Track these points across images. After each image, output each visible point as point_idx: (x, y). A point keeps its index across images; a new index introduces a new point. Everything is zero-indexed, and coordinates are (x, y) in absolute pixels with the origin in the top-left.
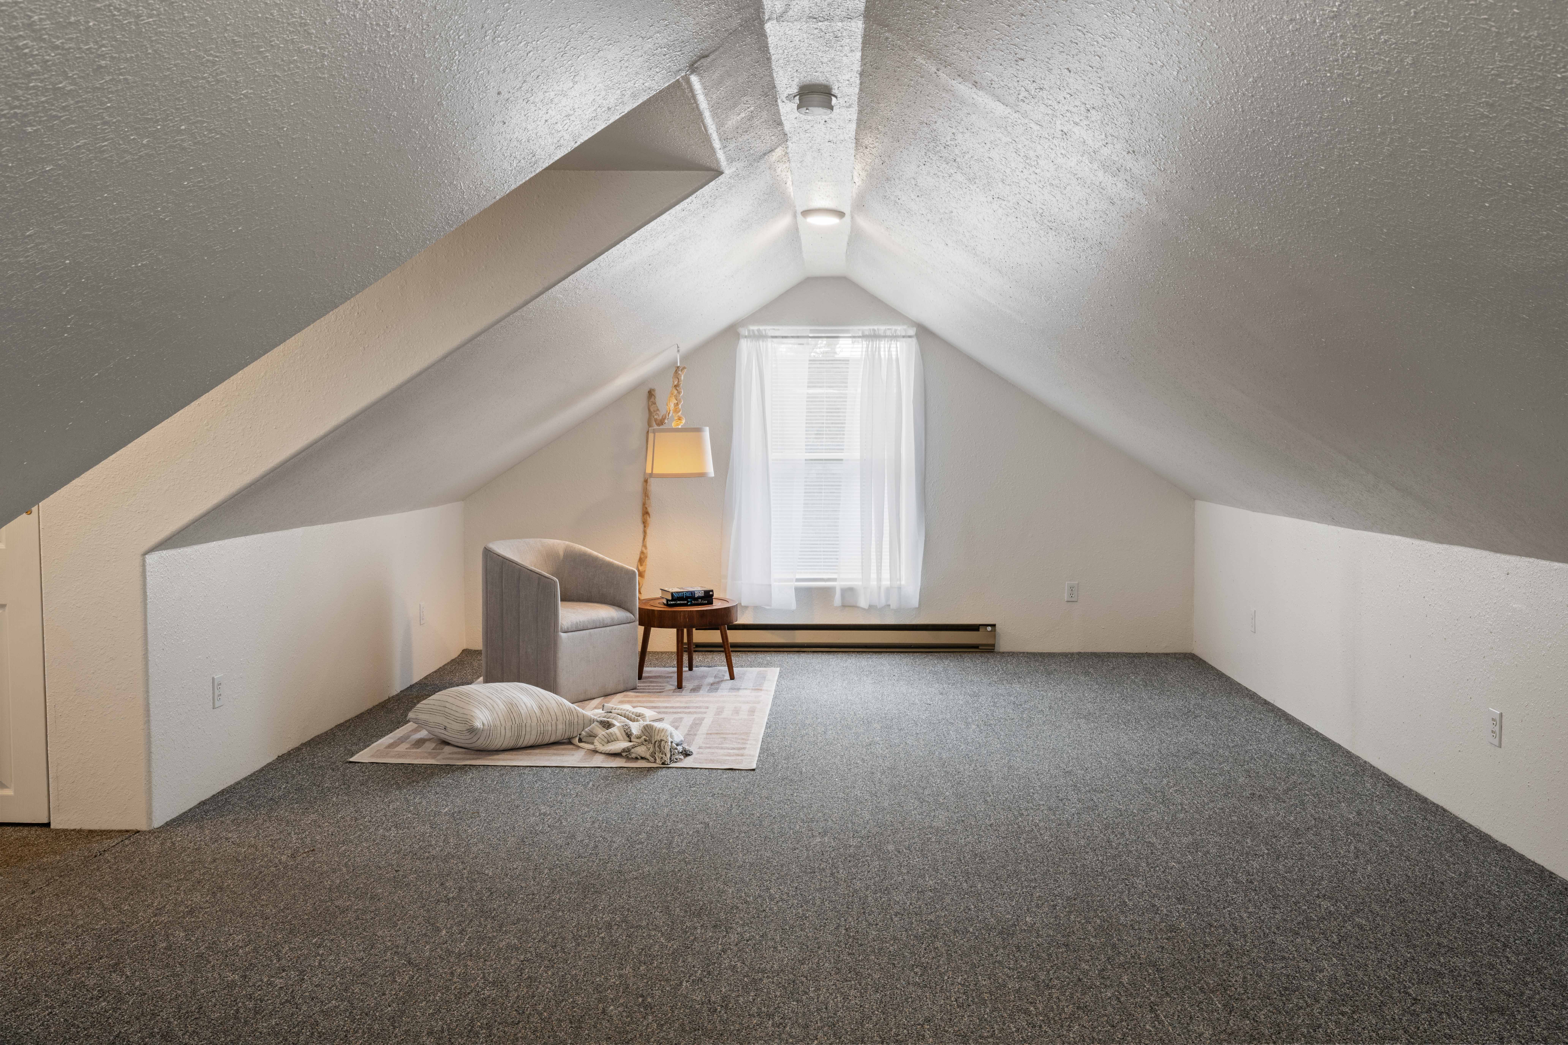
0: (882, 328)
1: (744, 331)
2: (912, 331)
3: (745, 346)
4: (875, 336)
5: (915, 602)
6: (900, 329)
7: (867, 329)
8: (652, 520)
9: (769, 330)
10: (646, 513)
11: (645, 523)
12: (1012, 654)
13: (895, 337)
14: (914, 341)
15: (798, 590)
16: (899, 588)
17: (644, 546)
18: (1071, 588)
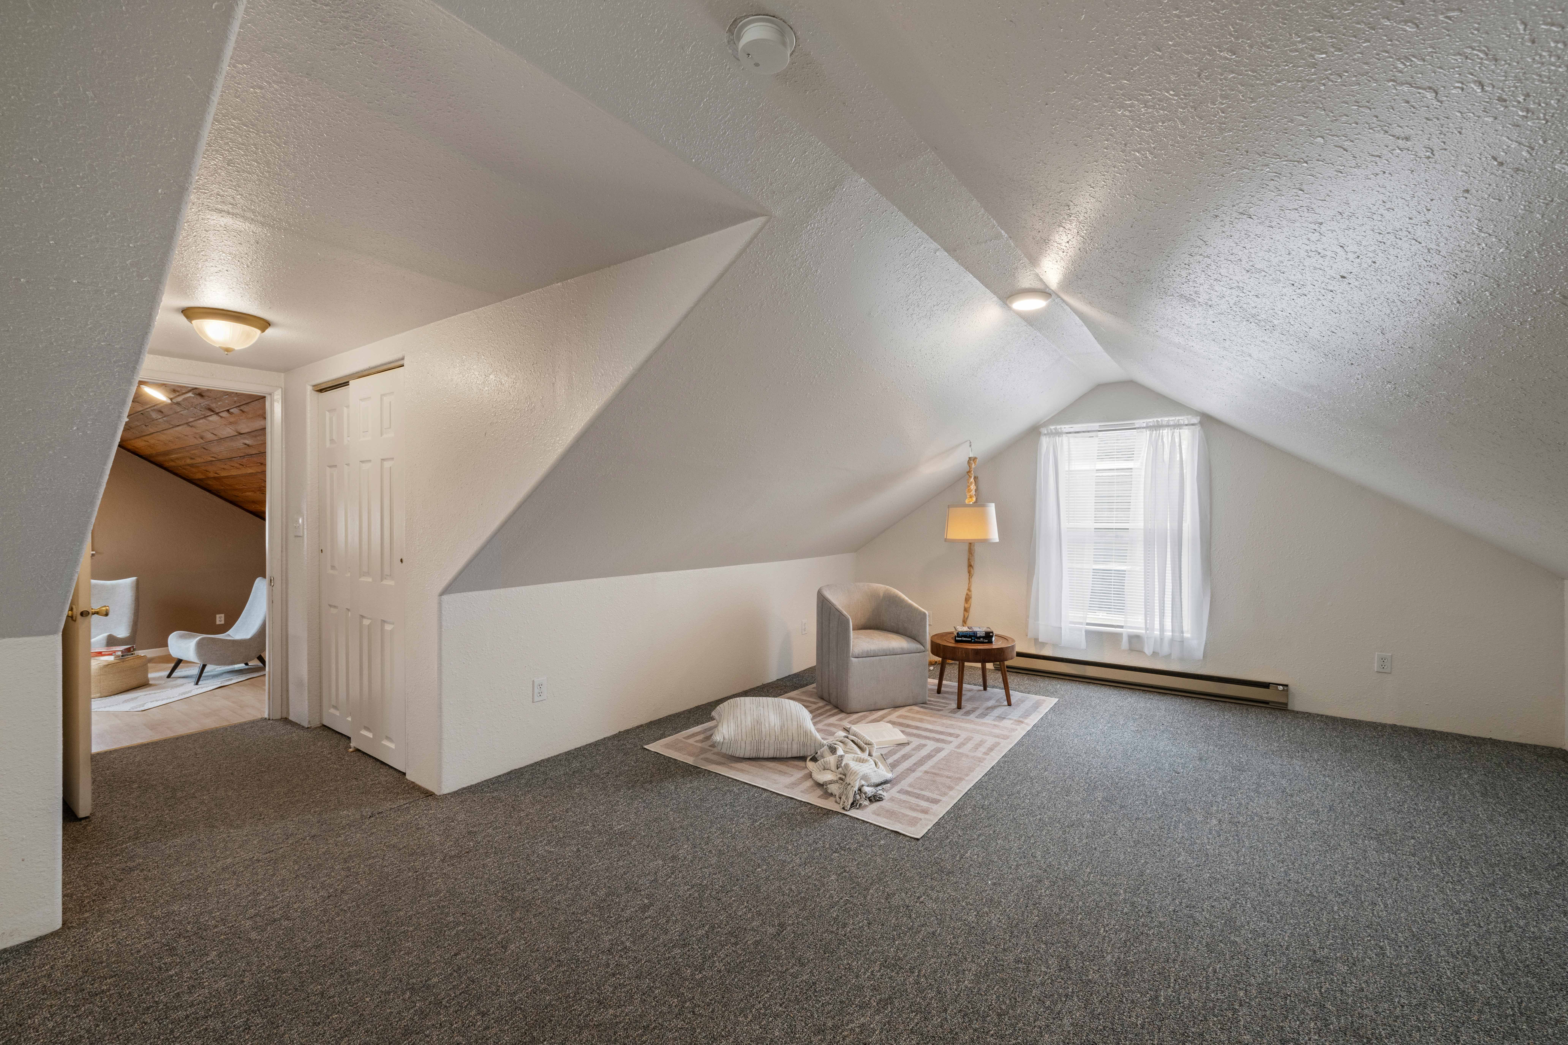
0: (1165, 420)
1: (1044, 430)
2: (1196, 420)
3: (1045, 441)
4: (1158, 427)
5: (1199, 654)
6: (1184, 419)
7: (1151, 421)
8: (977, 571)
9: (1066, 428)
10: (970, 566)
11: (969, 572)
12: (1307, 716)
13: (1178, 426)
14: (1198, 428)
15: (1087, 632)
16: (1182, 642)
17: (969, 590)
18: (1383, 659)
